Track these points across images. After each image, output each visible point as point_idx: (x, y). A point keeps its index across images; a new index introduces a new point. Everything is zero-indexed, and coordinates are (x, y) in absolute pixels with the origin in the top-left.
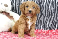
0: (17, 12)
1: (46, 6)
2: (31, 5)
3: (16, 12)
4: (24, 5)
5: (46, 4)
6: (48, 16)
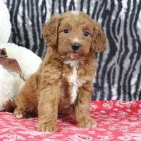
0: (32, 43)
1: (128, 20)
2: (77, 26)
4: (56, 25)
5: (127, 14)
6: (136, 55)
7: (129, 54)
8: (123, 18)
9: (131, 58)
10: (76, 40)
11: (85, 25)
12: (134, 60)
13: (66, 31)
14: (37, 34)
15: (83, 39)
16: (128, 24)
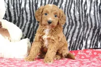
1: (66, 8)
3: (10, 21)
5: (66, 5)
6: (70, 27)
7: (67, 26)
8: (64, 7)
9: (68, 28)
10: (50, 19)
11: (55, 12)
12: (69, 29)
13: (46, 14)
14: (16, 13)
15: (54, 18)
16: (66, 10)
